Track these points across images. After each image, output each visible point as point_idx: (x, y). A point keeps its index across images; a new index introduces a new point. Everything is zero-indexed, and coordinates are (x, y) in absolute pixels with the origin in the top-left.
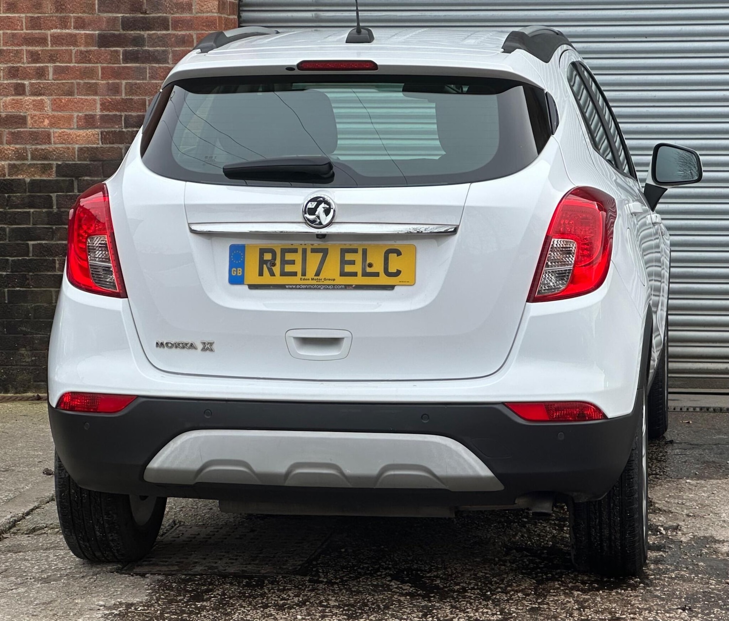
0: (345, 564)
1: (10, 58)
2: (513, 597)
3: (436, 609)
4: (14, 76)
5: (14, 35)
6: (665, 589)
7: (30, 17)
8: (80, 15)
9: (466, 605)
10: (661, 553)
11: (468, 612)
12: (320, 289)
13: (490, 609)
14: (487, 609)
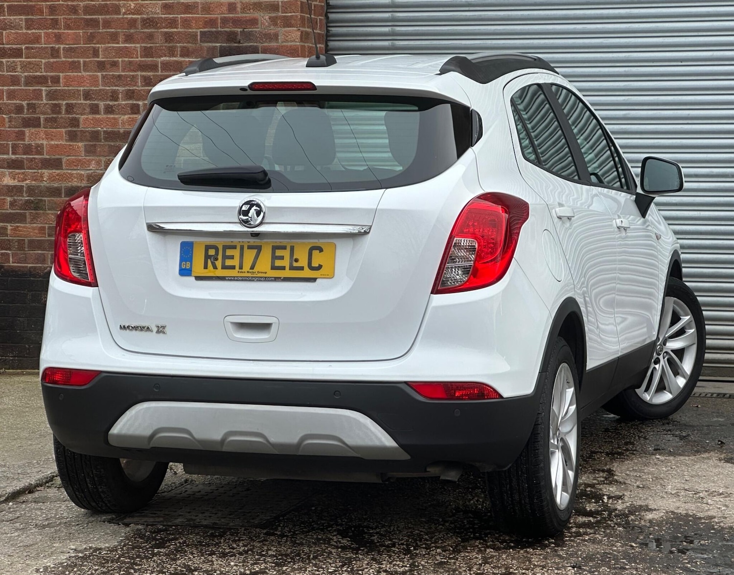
0: (306, 520)
1: (127, 82)
2: (432, 552)
3: (356, 561)
4: (130, 98)
5: (130, 62)
6: (571, 550)
7: (144, 47)
8: (185, 44)
9: (386, 558)
10: (591, 519)
11: (382, 564)
12: (253, 280)
13: (403, 562)
14: (400, 562)
